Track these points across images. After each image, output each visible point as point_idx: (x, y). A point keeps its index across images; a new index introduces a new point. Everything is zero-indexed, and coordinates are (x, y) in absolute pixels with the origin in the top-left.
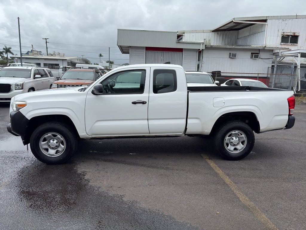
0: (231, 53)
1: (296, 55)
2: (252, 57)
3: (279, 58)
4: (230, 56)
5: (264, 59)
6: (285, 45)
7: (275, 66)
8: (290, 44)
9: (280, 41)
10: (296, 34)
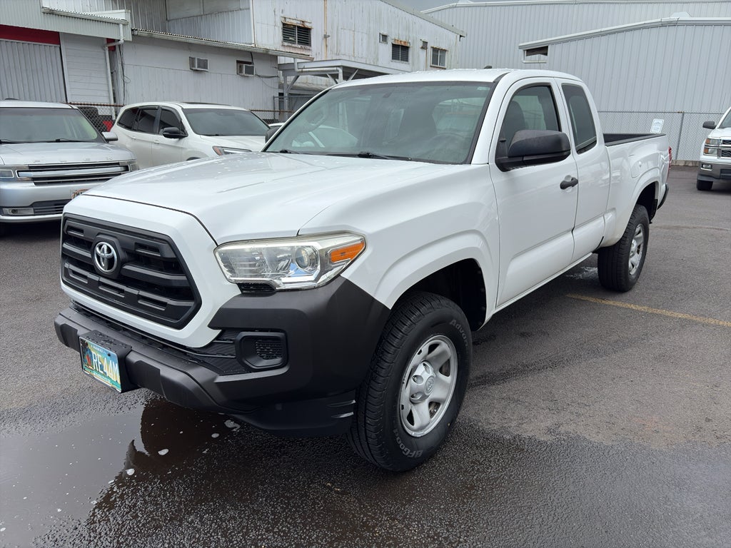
0: (194, 58)
1: (334, 71)
2: (240, 71)
3: (293, 77)
4: (192, 64)
5: (263, 77)
6: (290, 46)
7: (286, 95)
8: (299, 46)
9: (281, 38)
10: (307, 25)
